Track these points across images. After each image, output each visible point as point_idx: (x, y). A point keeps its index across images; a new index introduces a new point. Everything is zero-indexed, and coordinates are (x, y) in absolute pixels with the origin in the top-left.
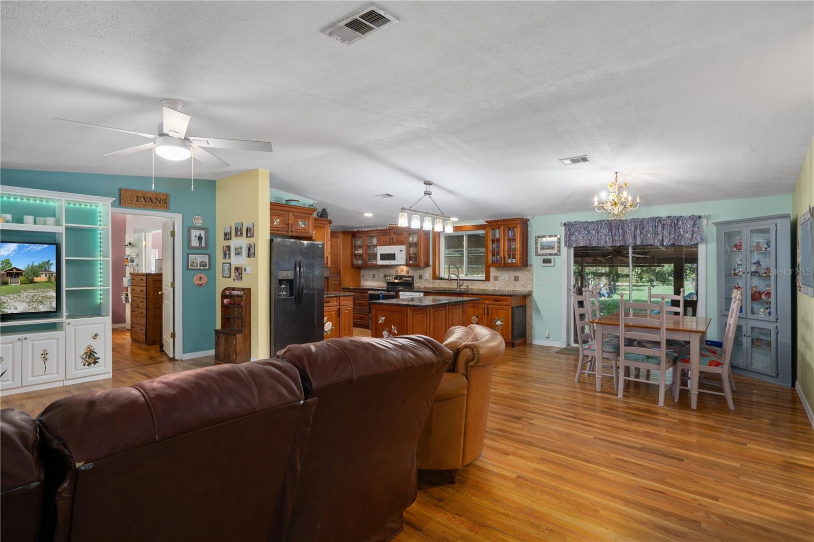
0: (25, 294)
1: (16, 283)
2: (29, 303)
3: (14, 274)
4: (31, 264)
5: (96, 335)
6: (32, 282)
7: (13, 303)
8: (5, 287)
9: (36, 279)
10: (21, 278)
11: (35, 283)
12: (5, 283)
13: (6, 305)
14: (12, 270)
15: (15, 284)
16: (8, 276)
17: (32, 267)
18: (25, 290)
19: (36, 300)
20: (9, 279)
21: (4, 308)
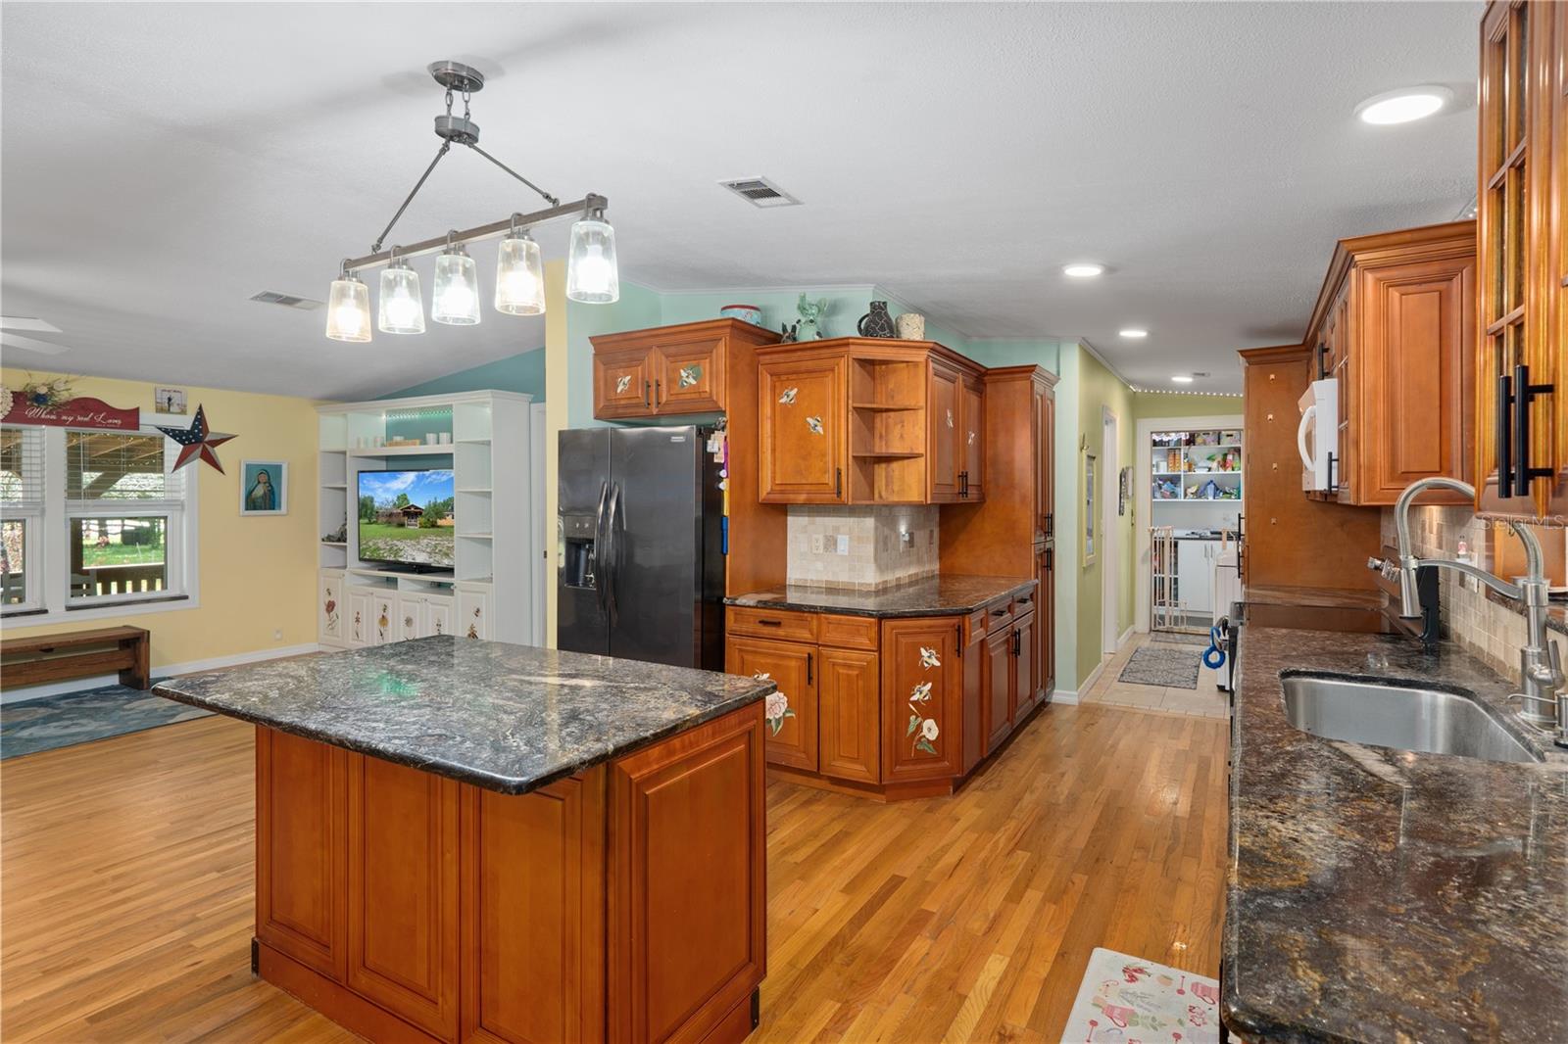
0: (425, 541)
1: (412, 525)
2: (430, 553)
3: (412, 513)
4: (433, 501)
5: (478, 611)
6: (434, 525)
7: (410, 551)
8: (401, 530)
9: (440, 522)
10: (420, 520)
11: (439, 527)
12: (402, 525)
13: (402, 553)
14: (409, 508)
15: (413, 527)
16: (404, 516)
17: (435, 505)
18: (425, 537)
19: (440, 551)
20: (405, 520)
21: (401, 557)
